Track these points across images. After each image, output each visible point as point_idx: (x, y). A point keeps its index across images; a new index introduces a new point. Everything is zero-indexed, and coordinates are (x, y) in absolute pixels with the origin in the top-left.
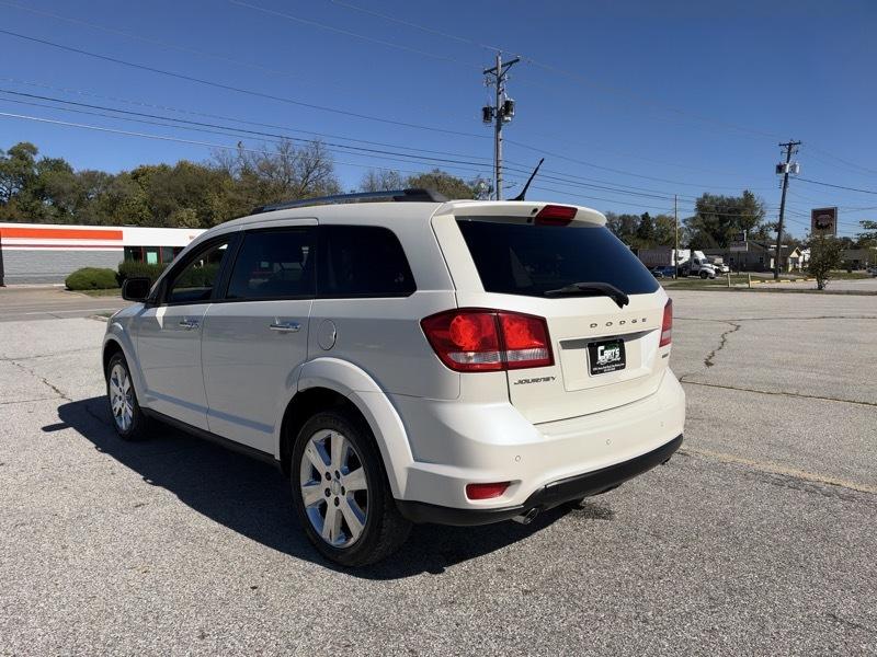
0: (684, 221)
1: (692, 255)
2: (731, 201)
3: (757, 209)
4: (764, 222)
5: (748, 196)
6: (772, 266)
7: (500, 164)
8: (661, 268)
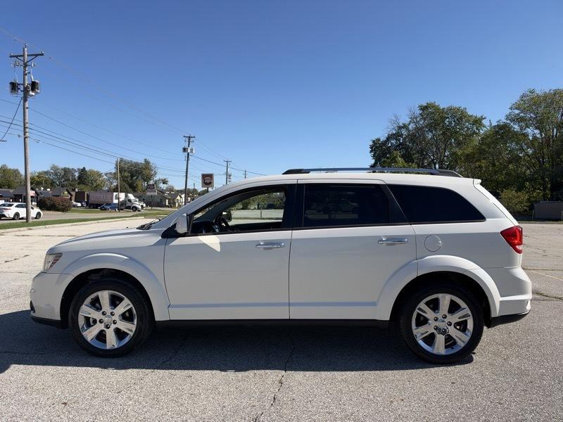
0: (106, 174)
1: (126, 196)
2: (137, 164)
3: (152, 170)
4: (156, 178)
5: (147, 162)
6: (167, 204)
7: (27, 125)
8: (108, 204)
